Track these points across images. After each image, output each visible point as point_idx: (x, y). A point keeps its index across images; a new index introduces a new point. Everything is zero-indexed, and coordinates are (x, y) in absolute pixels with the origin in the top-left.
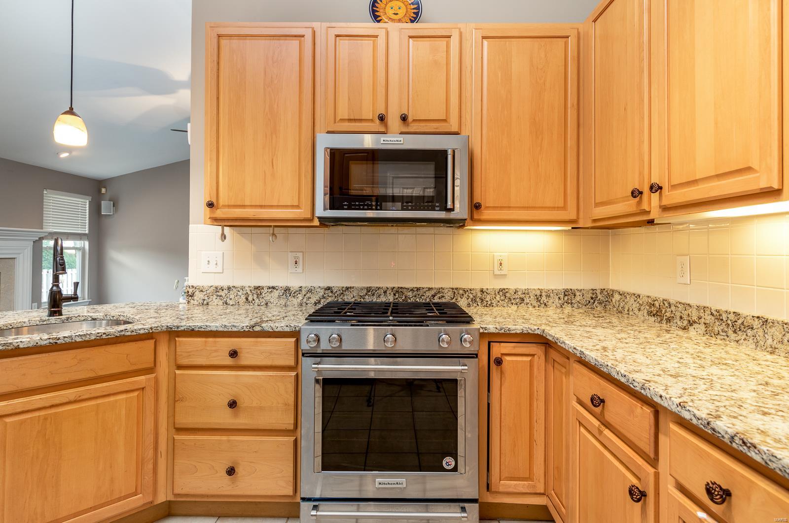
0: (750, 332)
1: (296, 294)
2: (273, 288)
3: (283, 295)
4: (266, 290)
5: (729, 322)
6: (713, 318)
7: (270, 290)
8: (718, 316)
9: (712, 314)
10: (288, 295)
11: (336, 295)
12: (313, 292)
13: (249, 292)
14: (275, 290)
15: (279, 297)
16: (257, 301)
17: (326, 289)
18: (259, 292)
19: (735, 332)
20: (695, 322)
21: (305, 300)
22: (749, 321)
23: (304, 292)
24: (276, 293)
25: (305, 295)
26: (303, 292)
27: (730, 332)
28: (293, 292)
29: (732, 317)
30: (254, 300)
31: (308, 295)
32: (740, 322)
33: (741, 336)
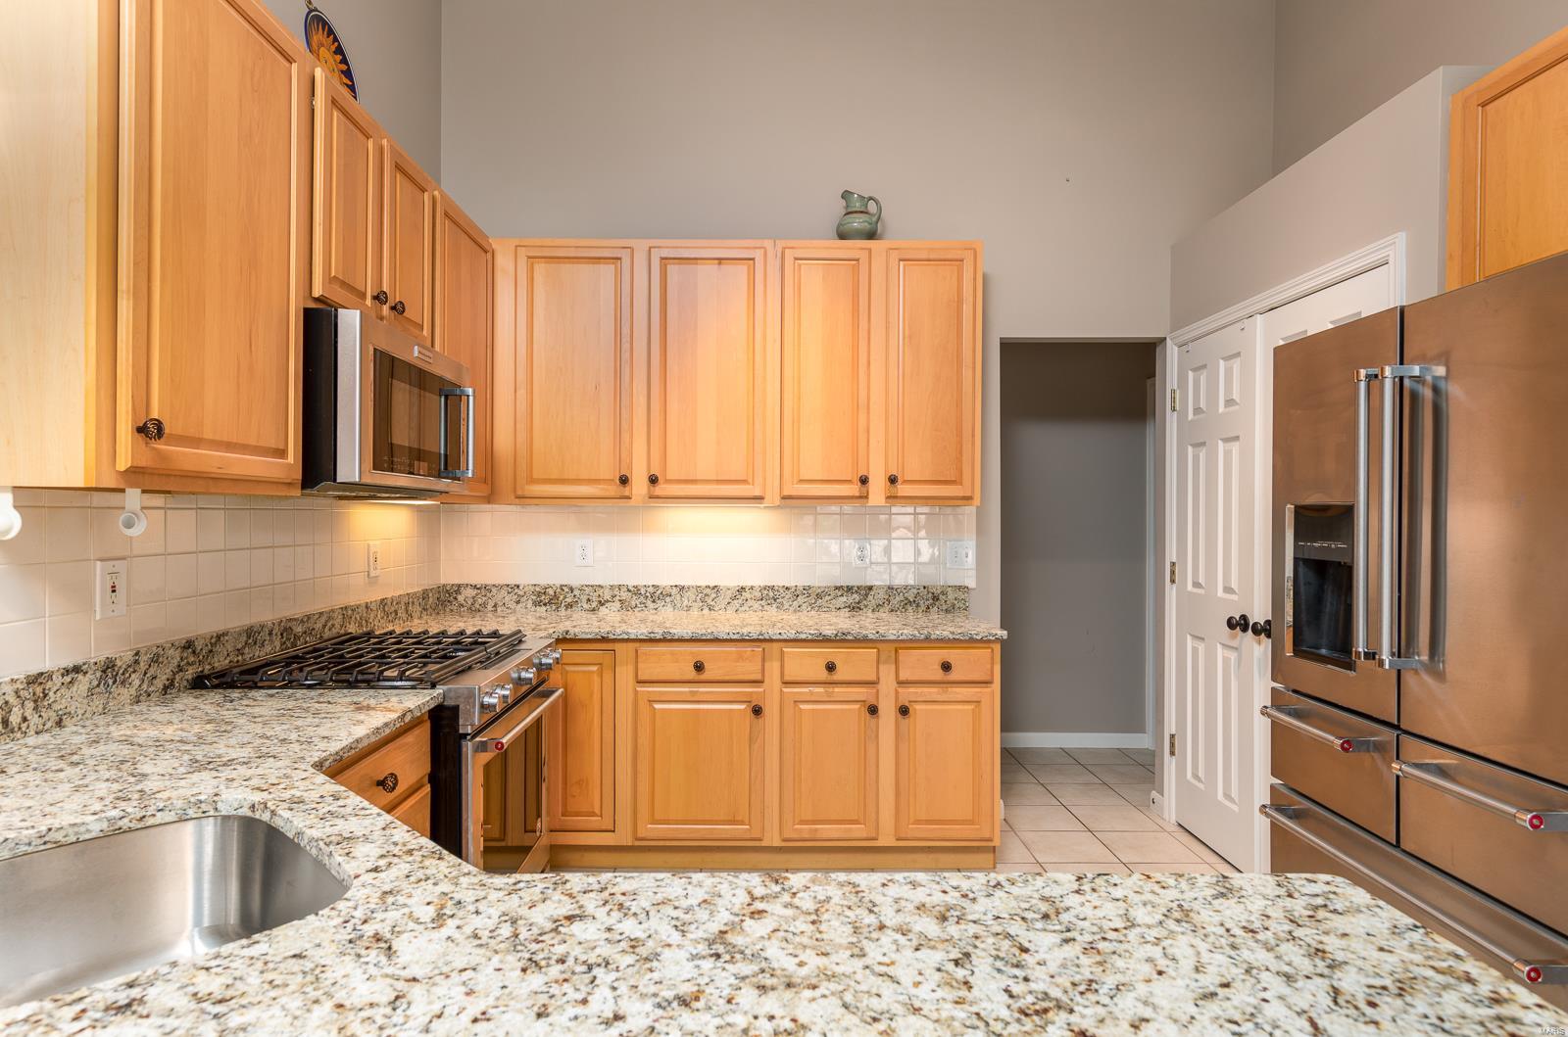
0: (668, 599)
1: (127, 675)
2: (77, 669)
3: (98, 686)
4: (57, 680)
5: (648, 594)
6: (630, 594)
7: (68, 679)
8: (636, 591)
9: (629, 590)
10: (110, 682)
11: (201, 657)
12: (161, 659)
13: (12, 700)
14: (80, 676)
15: (91, 692)
16: (34, 719)
17: (184, 647)
18: (39, 690)
19: (654, 602)
20: (608, 601)
21: (145, 686)
22: (669, 590)
23: (143, 666)
24: (84, 683)
25: (145, 673)
26: (142, 664)
27: (649, 603)
28: (121, 671)
29: (651, 590)
30: (25, 719)
31: (151, 672)
32: (659, 592)
33: (660, 603)
